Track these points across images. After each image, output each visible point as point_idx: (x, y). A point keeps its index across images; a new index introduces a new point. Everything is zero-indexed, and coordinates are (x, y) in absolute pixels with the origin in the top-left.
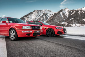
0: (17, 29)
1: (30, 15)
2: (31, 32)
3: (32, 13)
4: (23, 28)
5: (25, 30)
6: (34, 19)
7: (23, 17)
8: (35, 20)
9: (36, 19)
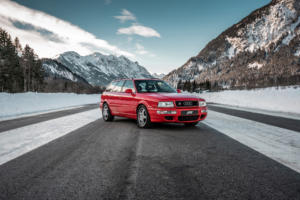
0: (150, 108)
1: (253, 25)
2: (174, 113)
3: (265, 9)
4: (159, 106)
5: (163, 109)
6: (275, 41)
7: (219, 37)
8: (279, 42)
9: (283, 37)
